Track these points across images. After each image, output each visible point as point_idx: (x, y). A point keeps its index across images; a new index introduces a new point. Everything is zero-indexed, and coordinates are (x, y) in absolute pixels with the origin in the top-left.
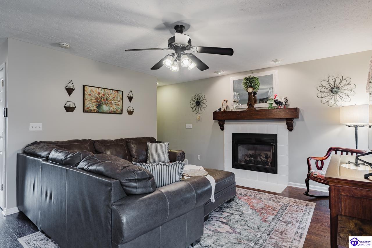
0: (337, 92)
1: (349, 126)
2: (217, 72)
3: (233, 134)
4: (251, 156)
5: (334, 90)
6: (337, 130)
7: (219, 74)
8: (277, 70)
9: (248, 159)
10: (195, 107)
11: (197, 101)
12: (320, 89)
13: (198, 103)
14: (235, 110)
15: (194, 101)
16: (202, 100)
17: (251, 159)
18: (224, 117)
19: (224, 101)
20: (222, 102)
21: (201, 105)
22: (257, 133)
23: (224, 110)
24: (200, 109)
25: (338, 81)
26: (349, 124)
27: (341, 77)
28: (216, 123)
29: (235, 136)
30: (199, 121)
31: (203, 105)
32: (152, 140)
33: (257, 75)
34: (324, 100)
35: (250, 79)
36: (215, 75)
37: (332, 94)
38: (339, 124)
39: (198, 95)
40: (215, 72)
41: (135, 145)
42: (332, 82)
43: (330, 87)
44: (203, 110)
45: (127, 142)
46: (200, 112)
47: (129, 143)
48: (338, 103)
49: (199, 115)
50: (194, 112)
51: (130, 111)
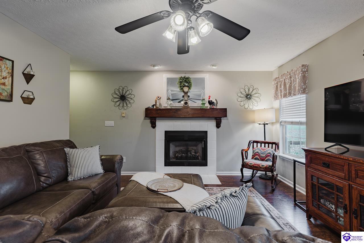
0: (250, 98)
1: (259, 124)
2: (154, 66)
3: (165, 132)
4: (183, 152)
5: (248, 97)
6: (250, 127)
7: (156, 68)
8: (208, 74)
9: (180, 156)
10: (119, 102)
11: (121, 95)
12: (240, 94)
13: (123, 98)
14: (169, 107)
15: (117, 95)
16: (128, 95)
17: (183, 155)
18: (158, 114)
19: (158, 97)
20: (155, 98)
21: (127, 100)
22: (190, 130)
23: (157, 106)
24: (125, 105)
25: (251, 90)
26: (259, 123)
27: (252, 87)
28: (145, 120)
29: (168, 134)
30: (124, 119)
31: (130, 100)
32: (71, 144)
33: (191, 76)
34: (242, 104)
35: (186, 79)
36: (152, 68)
37: (247, 100)
38: (254, 122)
39: (123, 89)
40: (151, 65)
41: (45, 155)
42: (247, 90)
43: (246, 94)
44: (129, 105)
45: (28, 151)
46: (125, 108)
47: (31, 153)
48: (251, 107)
49: (124, 111)
50: (118, 107)
51: (28, 98)
